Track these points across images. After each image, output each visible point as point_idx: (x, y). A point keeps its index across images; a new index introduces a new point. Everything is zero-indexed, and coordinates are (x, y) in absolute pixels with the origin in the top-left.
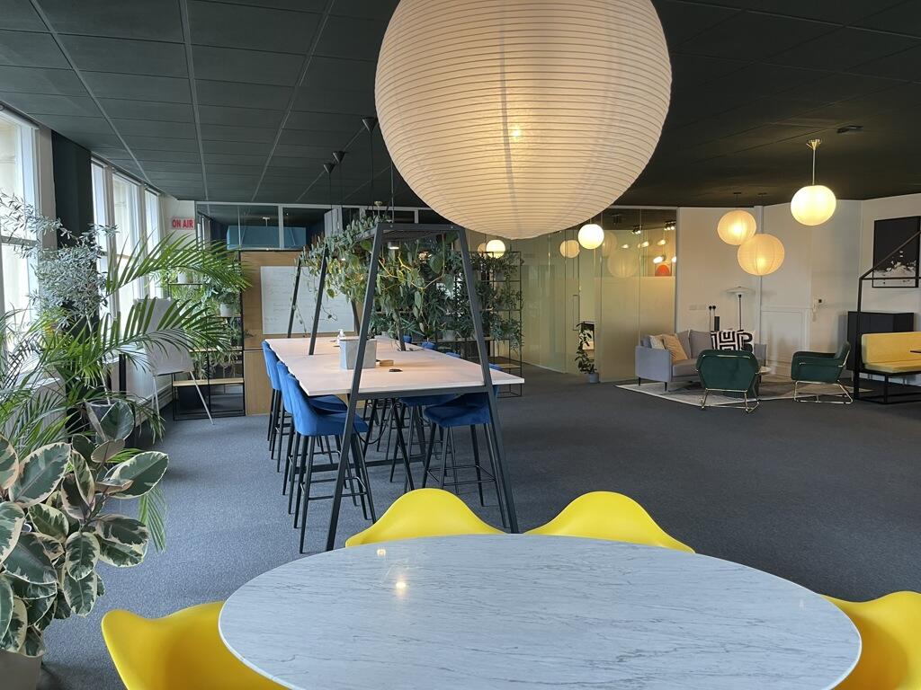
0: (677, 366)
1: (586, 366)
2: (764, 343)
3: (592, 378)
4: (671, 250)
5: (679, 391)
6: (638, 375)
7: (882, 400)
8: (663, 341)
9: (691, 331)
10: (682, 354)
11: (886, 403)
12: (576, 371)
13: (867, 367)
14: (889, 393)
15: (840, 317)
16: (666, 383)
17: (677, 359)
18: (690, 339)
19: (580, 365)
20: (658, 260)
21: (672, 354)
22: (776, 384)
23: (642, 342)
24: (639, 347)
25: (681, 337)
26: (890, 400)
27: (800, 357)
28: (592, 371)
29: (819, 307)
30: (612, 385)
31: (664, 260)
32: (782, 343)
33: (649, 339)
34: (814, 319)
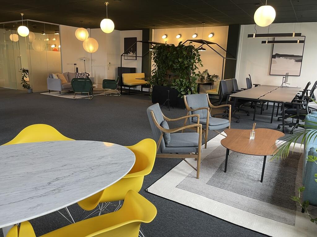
0: (64, 85)
1: (26, 86)
2: (93, 77)
3: (29, 91)
4: (58, 42)
5: (65, 94)
6: (49, 89)
7: (128, 94)
8: (58, 76)
9: (68, 73)
10: (65, 81)
11: (129, 95)
12: (22, 88)
13: (124, 84)
14: (130, 92)
15: (116, 69)
16: (60, 92)
17: (64, 82)
18: (68, 75)
19: (23, 86)
20: (53, 46)
21: (61, 81)
22: (98, 91)
23: (49, 76)
24: (48, 78)
25: (64, 74)
26: (130, 94)
27: (105, 81)
28: (29, 88)
29: (110, 65)
30: (39, 93)
31: (56, 46)
32: (99, 77)
33: (52, 75)
34: (108, 69)
